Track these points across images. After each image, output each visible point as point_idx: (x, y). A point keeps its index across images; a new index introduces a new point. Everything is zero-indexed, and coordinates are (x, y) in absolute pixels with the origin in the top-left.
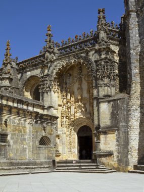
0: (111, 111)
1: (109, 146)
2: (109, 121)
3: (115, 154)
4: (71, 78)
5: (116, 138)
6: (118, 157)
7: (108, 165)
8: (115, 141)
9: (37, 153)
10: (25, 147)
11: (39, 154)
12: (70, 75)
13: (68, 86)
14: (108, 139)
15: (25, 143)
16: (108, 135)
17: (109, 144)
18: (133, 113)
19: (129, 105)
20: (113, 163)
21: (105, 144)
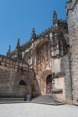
0: (60, 63)
1: (60, 86)
2: (60, 69)
3: (64, 91)
4: (43, 50)
5: (64, 80)
6: (65, 93)
7: (60, 99)
8: (63, 82)
9: (17, 90)
10: (8, 85)
11: (19, 90)
12: (43, 48)
13: (41, 54)
14: (59, 81)
15: (9, 83)
16: (59, 79)
17: (60, 84)
18: (74, 63)
19: (71, 58)
20: (62, 97)
21: (57, 84)
